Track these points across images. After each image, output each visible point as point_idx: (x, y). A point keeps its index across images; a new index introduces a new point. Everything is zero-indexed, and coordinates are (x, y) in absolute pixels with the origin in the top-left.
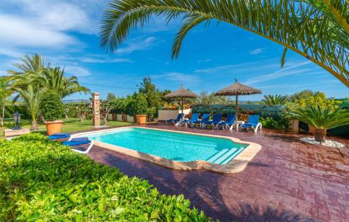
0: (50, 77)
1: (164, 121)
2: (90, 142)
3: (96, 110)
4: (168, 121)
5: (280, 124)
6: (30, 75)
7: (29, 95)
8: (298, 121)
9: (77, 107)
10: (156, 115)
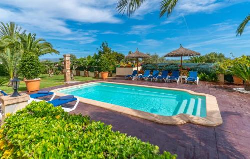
0: (25, 42)
1: (124, 77)
2: (76, 99)
3: (67, 69)
4: (127, 77)
5: (212, 78)
6: (6, 40)
7: (7, 57)
8: (224, 75)
9: (47, 66)
10: (115, 72)
